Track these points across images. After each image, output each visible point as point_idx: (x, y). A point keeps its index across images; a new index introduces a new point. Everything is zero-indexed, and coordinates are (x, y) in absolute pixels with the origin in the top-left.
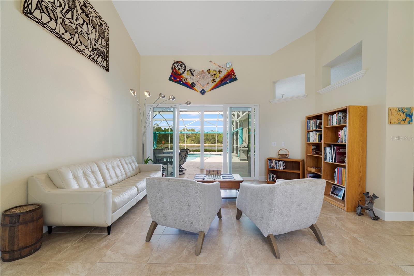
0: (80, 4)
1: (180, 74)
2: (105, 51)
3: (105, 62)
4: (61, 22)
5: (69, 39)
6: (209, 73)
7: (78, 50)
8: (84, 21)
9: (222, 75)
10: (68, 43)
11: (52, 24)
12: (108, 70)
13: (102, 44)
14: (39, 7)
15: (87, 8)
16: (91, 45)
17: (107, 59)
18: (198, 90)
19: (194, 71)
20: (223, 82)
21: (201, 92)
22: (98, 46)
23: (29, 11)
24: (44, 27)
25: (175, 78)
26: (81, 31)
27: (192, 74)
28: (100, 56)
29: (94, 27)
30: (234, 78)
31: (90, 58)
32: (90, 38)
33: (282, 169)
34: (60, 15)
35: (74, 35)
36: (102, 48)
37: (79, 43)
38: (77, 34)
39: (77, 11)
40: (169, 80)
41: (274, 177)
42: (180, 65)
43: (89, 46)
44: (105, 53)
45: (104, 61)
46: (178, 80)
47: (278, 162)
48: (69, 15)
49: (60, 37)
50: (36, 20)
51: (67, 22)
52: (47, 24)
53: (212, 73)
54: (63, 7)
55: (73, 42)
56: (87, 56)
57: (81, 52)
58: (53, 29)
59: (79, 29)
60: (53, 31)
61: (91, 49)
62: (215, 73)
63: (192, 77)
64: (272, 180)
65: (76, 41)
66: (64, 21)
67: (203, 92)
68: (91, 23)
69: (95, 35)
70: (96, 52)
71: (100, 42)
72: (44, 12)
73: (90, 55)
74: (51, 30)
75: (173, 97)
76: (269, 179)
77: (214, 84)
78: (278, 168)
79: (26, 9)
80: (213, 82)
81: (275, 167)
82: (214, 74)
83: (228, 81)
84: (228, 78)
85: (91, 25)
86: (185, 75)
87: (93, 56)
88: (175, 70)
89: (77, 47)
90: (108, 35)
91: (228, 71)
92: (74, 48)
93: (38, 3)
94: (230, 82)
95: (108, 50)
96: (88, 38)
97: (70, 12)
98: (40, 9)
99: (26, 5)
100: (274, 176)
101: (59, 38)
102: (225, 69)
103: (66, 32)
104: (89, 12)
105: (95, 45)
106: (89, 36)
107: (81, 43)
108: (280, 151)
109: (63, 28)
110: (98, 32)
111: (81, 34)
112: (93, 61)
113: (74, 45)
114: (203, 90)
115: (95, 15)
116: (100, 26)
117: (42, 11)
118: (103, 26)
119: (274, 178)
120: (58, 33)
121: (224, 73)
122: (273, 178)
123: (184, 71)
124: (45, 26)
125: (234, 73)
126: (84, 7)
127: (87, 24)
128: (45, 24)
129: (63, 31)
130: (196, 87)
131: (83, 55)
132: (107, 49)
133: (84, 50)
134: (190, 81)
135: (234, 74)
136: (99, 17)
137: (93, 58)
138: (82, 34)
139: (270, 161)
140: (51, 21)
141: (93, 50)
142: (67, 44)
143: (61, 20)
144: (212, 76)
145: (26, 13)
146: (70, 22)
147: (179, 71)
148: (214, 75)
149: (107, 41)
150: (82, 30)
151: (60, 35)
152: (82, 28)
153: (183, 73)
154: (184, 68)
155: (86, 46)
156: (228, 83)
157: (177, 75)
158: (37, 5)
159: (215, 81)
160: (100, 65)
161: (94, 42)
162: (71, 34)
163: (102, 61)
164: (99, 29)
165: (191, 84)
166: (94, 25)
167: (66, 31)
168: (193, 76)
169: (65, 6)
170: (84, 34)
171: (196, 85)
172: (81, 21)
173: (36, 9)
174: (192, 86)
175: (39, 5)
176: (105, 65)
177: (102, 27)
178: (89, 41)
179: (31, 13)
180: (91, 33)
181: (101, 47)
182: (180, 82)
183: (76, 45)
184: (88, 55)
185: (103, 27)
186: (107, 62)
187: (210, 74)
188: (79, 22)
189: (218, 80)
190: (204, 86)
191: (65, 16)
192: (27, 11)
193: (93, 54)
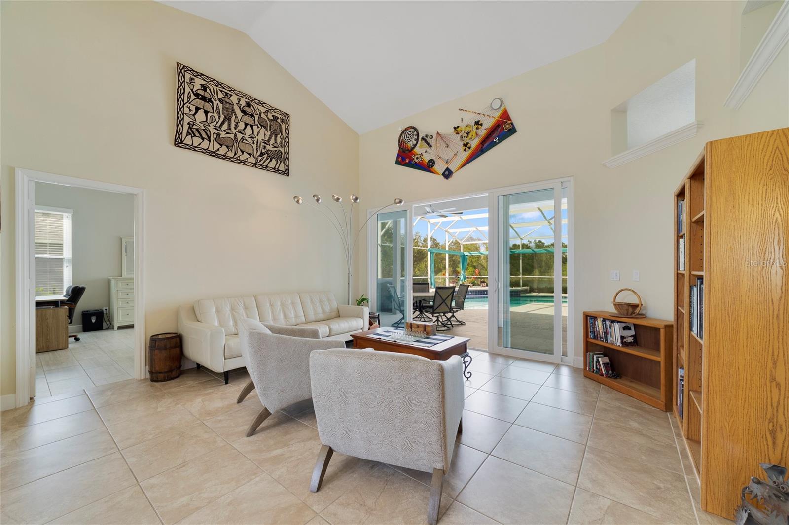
0: (240, 108)
1: (410, 149)
2: (282, 150)
3: (282, 164)
4: (215, 137)
5: (226, 153)
6: (457, 133)
7: (239, 161)
8: (246, 125)
9: (483, 132)
10: (224, 157)
11: (205, 144)
12: (288, 175)
13: (276, 143)
14: (189, 133)
15: (251, 107)
16: (257, 150)
17: (285, 159)
18: (439, 172)
19: (431, 137)
20: (485, 145)
21: (444, 174)
22: (268, 147)
23: (180, 141)
24: (196, 151)
25: (404, 159)
26: (242, 138)
27: (428, 144)
28: (273, 159)
29: (261, 126)
30: (508, 130)
31: (257, 166)
32: (255, 142)
33: (619, 343)
34: (213, 131)
35: (232, 146)
36: (277, 147)
37: (239, 153)
38: (236, 143)
39: (236, 117)
40: (396, 164)
41: (599, 362)
42: (410, 133)
43: (255, 152)
44: (282, 153)
45: (280, 163)
46: (407, 160)
47: (610, 323)
48: (225, 126)
49: (214, 154)
50: (187, 147)
51: (223, 135)
52: (199, 146)
53: (463, 132)
54: (217, 120)
55: (230, 154)
56: (253, 165)
57: (243, 162)
58: (205, 148)
59: (240, 136)
60: (206, 151)
61: (259, 153)
62: (467, 130)
63: (429, 150)
64: (595, 369)
65: (235, 152)
66: (218, 135)
67: (447, 174)
68: (257, 123)
69: (265, 134)
70: (265, 156)
71: (272, 141)
72: (195, 136)
73: (256, 162)
74: (204, 151)
75: (354, 197)
76: (590, 366)
77: (469, 152)
78: (609, 341)
79: (177, 141)
80: (465, 150)
81: (602, 338)
82: (466, 133)
83: (495, 141)
84: (495, 135)
85: (257, 125)
86: (417, 150)
87: (260, 163)
88: (404, 145)
89: (237, 159)
90: (287, 127)
91: (494, 117)
92: (233, 161)
93: (189, 129)
94: (500, 140)
95: (288, 147)
96: (254, 143)
97: (227, 122)
98: (191, 134)
99: (177, 136)
100: (600, 359)
101: (214, 156)
102: (489, 116)
103: (222, 147)
104: (254, 109)
105: (265, 147)
106: (255, 139)
107: (243, 152)
108: (617, 294)
109: (218, 143)
110: (270, 130)
111: (242, 142)
112: (261, 169)
113: (233, 158)
114: (448, 169)
115: (263, 110)
116: (272, 120)
117: (193, 135)
118: (278, 118)
119: (600, 365)
120: (211, 152)
121: (488, 123)
122: (596, 366)
123: (416, 142)
124: (196, 149)
125: (508, 118)
126: (246, 109)
127: (251, 126)
128: (196, 147)
129: (217, 146)
130: (436, 168)
131: (246, 165)
132: (285, 147)
133: (247, 159)
134: (426, 158)
135: (509, 122)
136: (270, 110)
137: (261, 165)
138: (244, 141)
139: (592, 321)
140: (203, 141)
141: (262, 154)
142: (223, 159)
143: (215, 136)
144: (463, 138)
145: (177, 144)
146: (227, 133)
147: (409, 145)
148: (466, 135)
149: (286, 135)
150: (244, 135)
151: (213, 152)
152: (243, 134)
153: (415, 146)
154: (416, 137)
155: (249, 154)
156: (495, 144)
157: (406, 152)
158: (188, 132)
159: (469, 146)
160: (274, 170)
161: (262, 144)
162: (228, 147)
163: (276, 164)
164: (271, 125)
165: (427, 164)
166: (262, 124)
167: (221, 145)
168: (431, 147)
169: (219, 118)
170: (246, 140)
171: (436, 162)
172: (241, 126)
173: (187, 135)
174: (428, 167)
175: (190, 131)
176: (282, 168)
177: (276, 121)
178: (255, 146)
179: (182, 142)
180: (258, 135)
181: (275, 147)
182: (411, 165)
183: (235, 157)
184: (252, 163)
185: (279, 121)
186: (285, 164)
187: (461, 134)
188: (238, 128)
189: (474, 143)
190: (449, 161)
191: (220, 129)
192: (178, 142)
193: (261, 160)
